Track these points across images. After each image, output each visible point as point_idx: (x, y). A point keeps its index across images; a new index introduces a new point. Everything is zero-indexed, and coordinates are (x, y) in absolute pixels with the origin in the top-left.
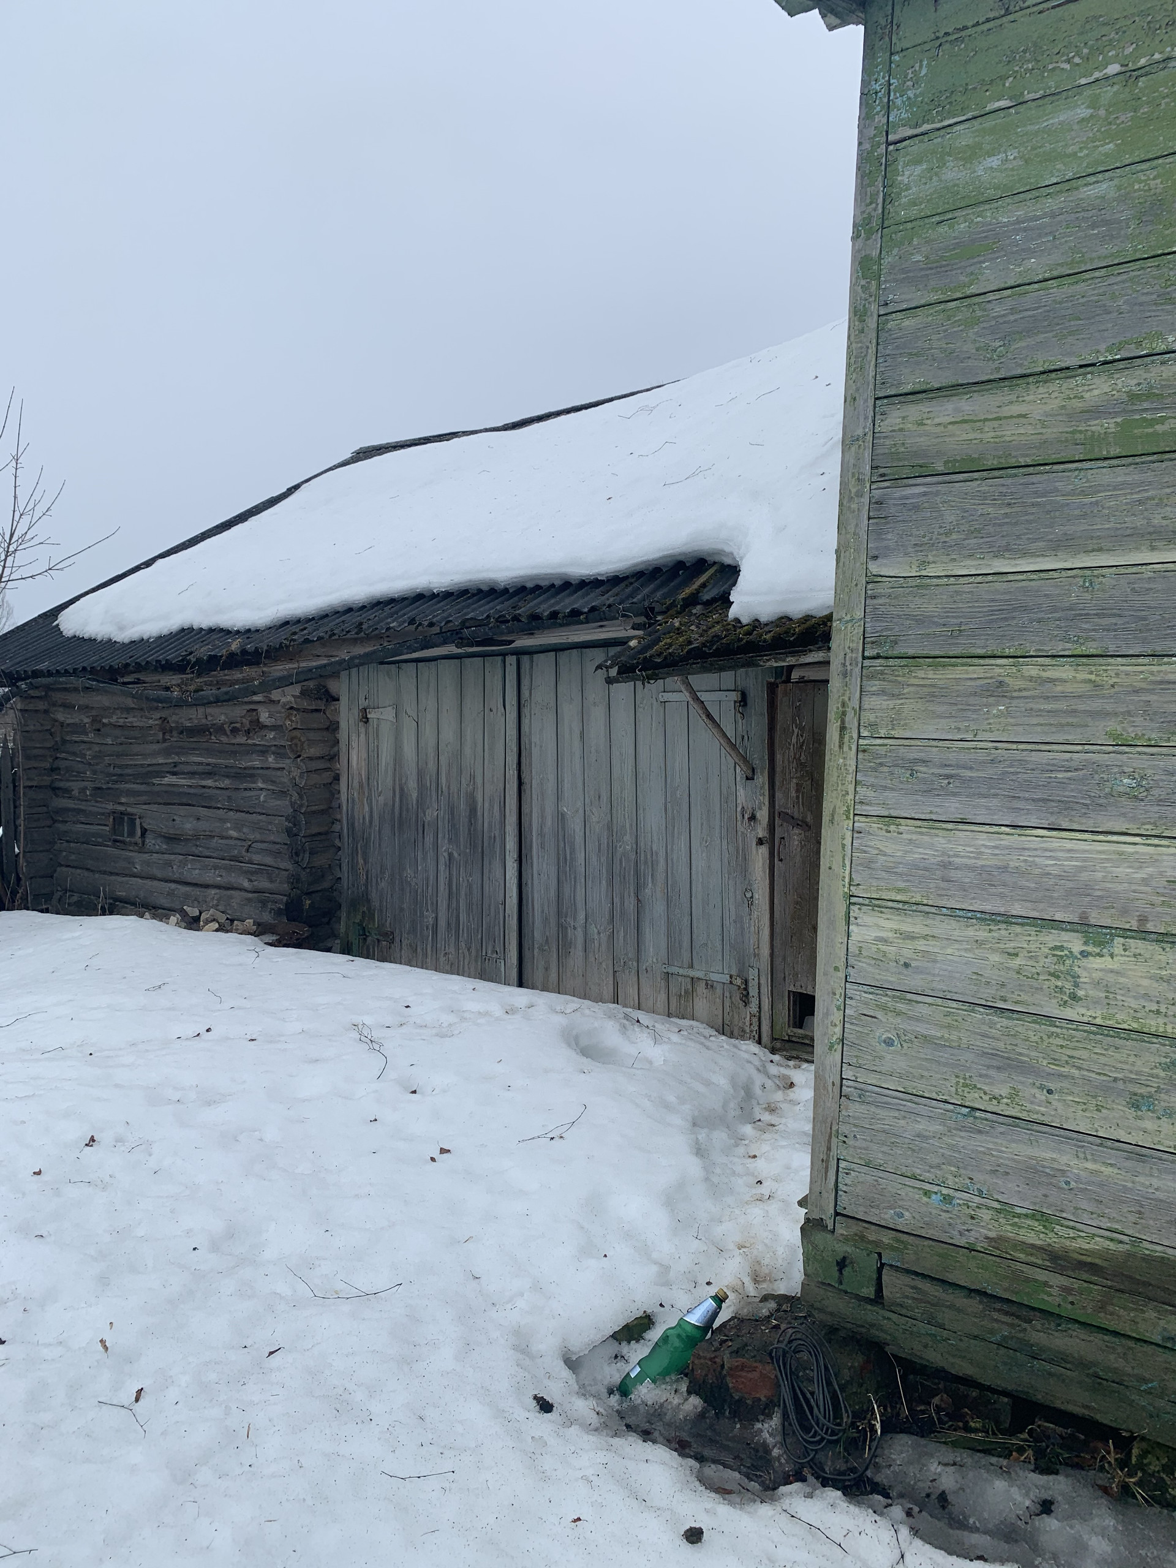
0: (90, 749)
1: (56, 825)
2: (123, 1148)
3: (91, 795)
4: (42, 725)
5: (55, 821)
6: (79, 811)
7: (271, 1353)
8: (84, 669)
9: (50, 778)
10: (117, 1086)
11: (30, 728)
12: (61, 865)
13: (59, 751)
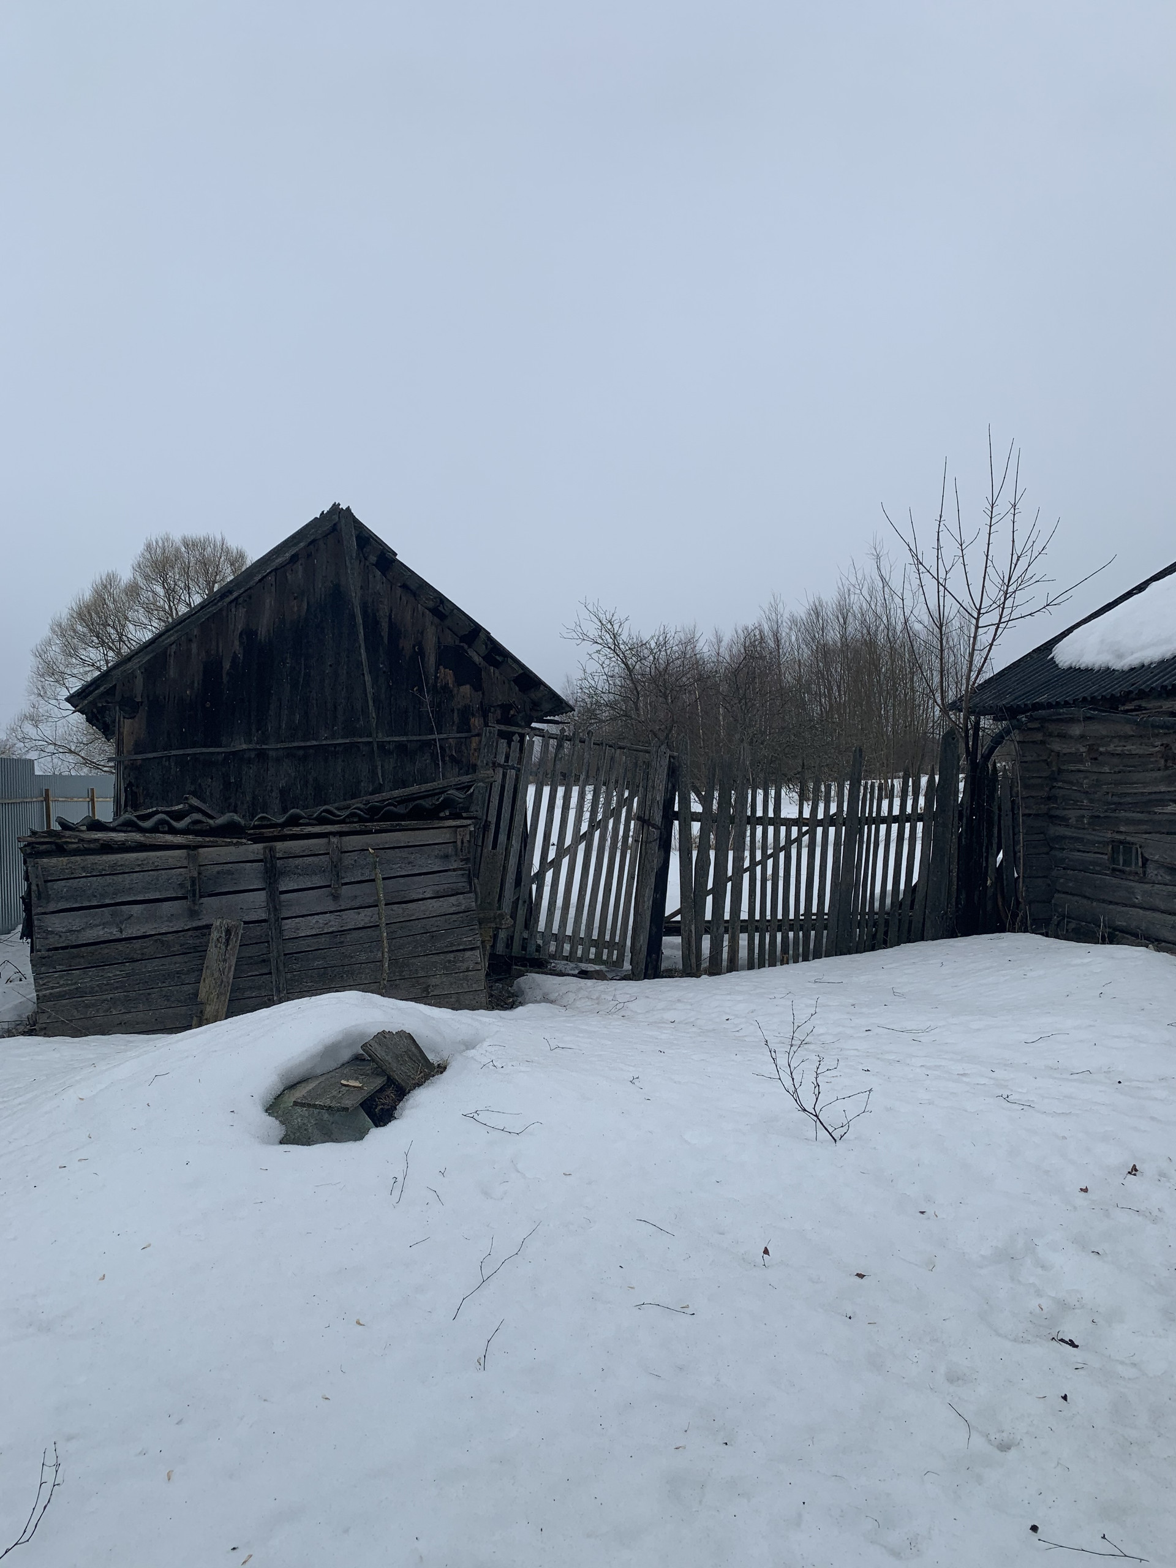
0: (1086, 778)
1: (1053, 853)
3: (1089, 823)
4: (1039, 755)
5: (1052, 848)
6: (1076, 839)
8: (1085, 699)
9: (1047, 807)
10: (1152, 1118)
11: (1029, 759)
12: (1059, 892)
13: (1056, 780)
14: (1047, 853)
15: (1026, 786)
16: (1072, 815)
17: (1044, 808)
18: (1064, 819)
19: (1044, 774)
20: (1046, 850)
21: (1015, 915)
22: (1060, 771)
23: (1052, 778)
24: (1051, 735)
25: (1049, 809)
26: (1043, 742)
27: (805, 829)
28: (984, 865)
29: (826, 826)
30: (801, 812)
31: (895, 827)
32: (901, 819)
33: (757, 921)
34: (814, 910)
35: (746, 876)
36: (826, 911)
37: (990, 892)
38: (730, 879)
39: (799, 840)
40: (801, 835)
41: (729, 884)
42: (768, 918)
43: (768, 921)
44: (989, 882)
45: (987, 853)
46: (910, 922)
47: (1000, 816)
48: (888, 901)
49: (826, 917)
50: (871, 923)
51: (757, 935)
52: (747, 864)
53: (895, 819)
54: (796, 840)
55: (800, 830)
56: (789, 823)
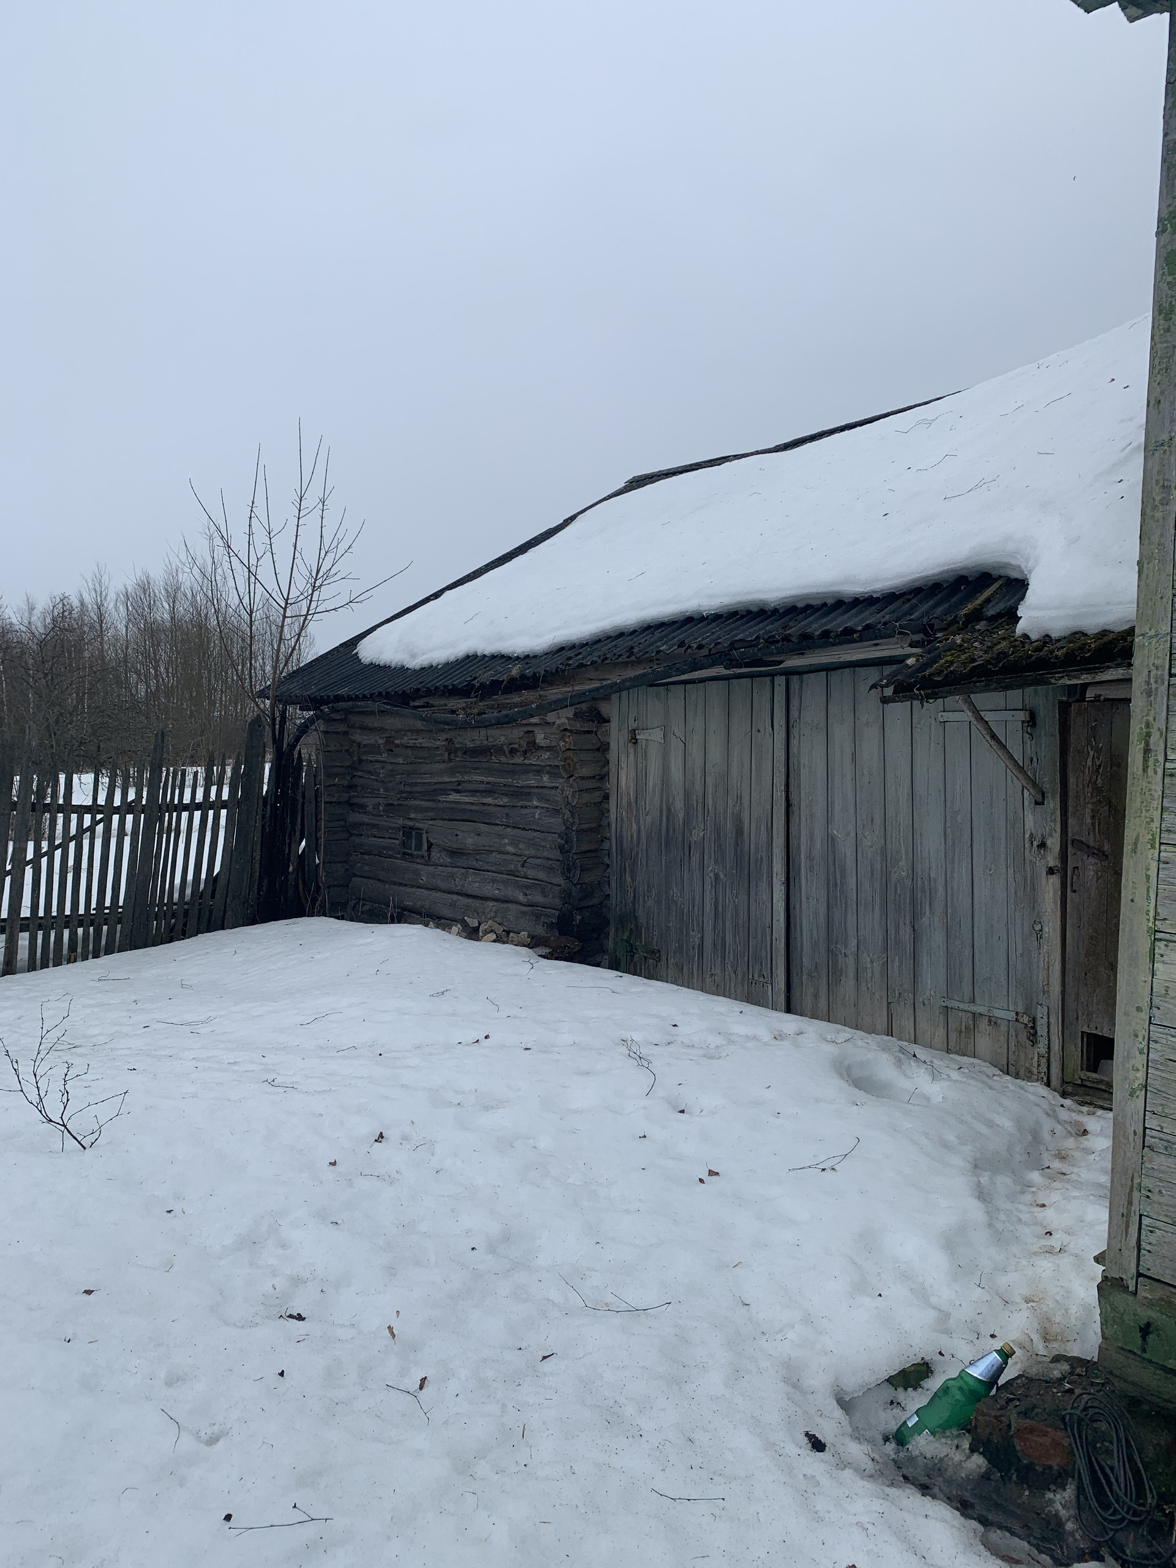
0: (383, 768)
1: (352, 839)
2: (408, 1147)
3: (384, 811)
4: (342, 746)
5: (351, 835)
6: (374, 826)
7: (545, 1358)
8: (380, 693)
9: (348, 795)
10: (403, 1086)
11: (332, 748)
12: (356, 875)
13: (356, 769)
14: (347, 839)
15: (329, 775)
16: (370, 802)
17: (345, 796)
18: (362, 807)
19: (348, 764)
20: (346, 836)
21: (314, 900)
22: (361, 761)
23: (351, 768)
24: (353, 726)
25: (350, 798)
26: (346, 733)
27: (99, 817)
28: (287, 852)
29: (123, 813)
30: (95, 799)
31: (197, 814)
32: (205, 806)
33: (41, 918)
34: (108, 903)
35: (29, 871)
36: (121, 903)
37: (292, 878)
38: (9, 873)
39: (92, 829)
40: (95, 823)
41: (8, 879)
42: (54, 914)
43: (54, 917)
44: (291, 869)
45: (290, 838)
46: (211, 911)
47: (303, 804)
48: (188, 891)
49: (120, 910)
50: (169, 914)
51: (40, 934)
52: (30, 855)
53: (198, 807)
54: (88, 829)
55: (93, 818)
56: (81, 810)
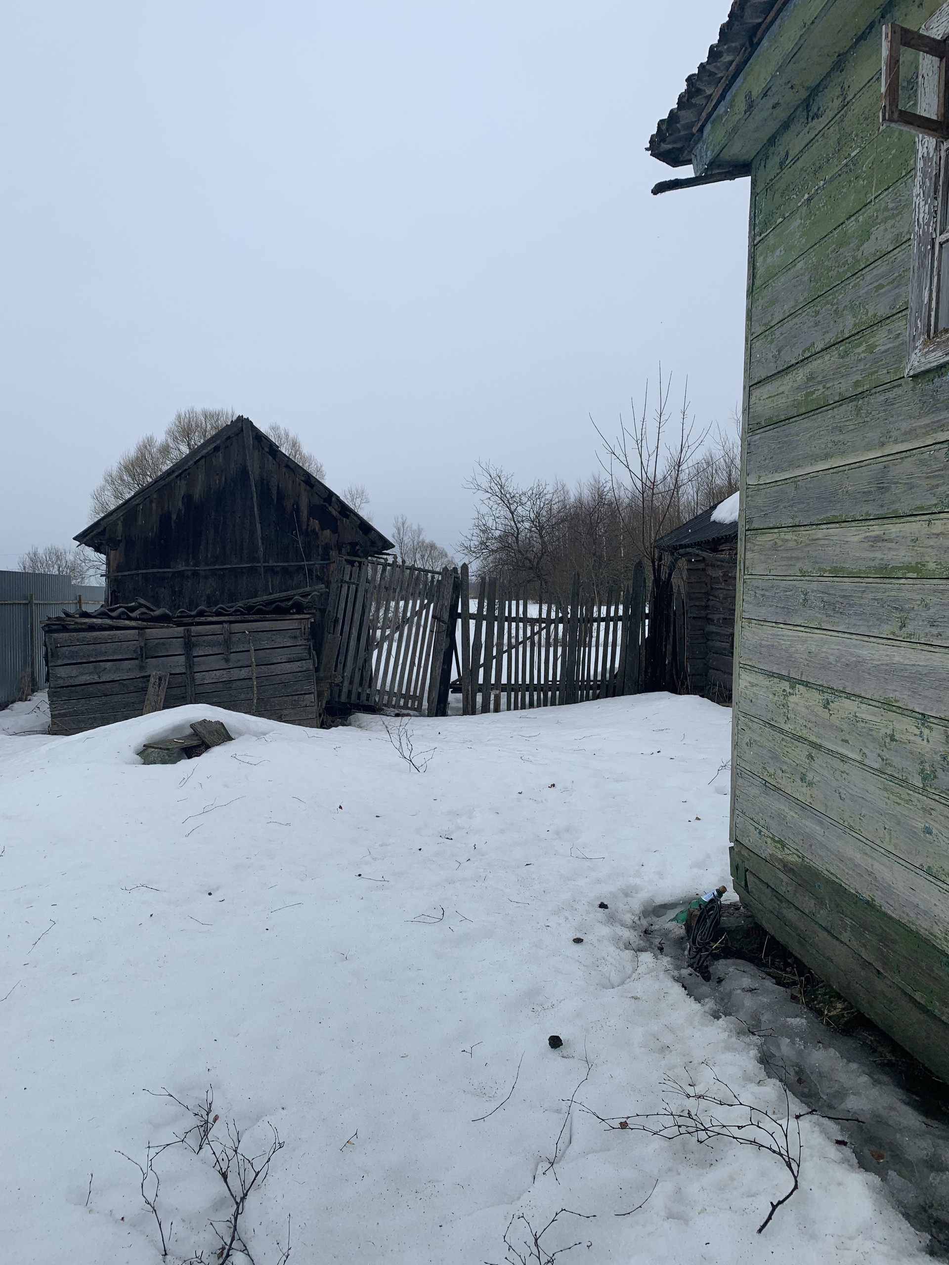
0: (722, 593)
1: (709, 642)
3: (723, 623)
4: (700, 578)
5: (708, 640)
6: (718, 634)
7: (527, 865)
8: (695, 543)
9: (706, 612)
11: (692, 580)
12: (711, 668)
13: (709, 595)
14: (706, 643)
15: (691, 599)
16: (715, 617)
17: (703, 613)
18: (712, 620)
19: (703, 591)
20: (705, 641)
21: (683, 684)
22: (712, 588)
23: (707, 593)
24: (708, 565)
25: (707, 614)
26: (704, 570)
27: (543, 625)
28: (664, 650)
29: (556, 622)
30: (540, 614)
31: (603, 624)
32: (607, 619)
33: (513, 685)
34: (550, 678)
35: (505, 656)
36: (558, 679)
37: (668, 668)
38: (495, 657)
39: (539, 633)
40: (541, 629)
41: (494, 661)
42: (520, 683)
43: (520, 685)
44: (667, 662)
45: (666, 641)
46: (615, 687)
47: (675, 620)
48: (608, 675)
49: (558, 683)
50: (588, 687)
51: (513, 694)
52: (505, 648)
53: (603, 620)
54: (538, 632)
55: (540, 626)
56: (533, 621)
